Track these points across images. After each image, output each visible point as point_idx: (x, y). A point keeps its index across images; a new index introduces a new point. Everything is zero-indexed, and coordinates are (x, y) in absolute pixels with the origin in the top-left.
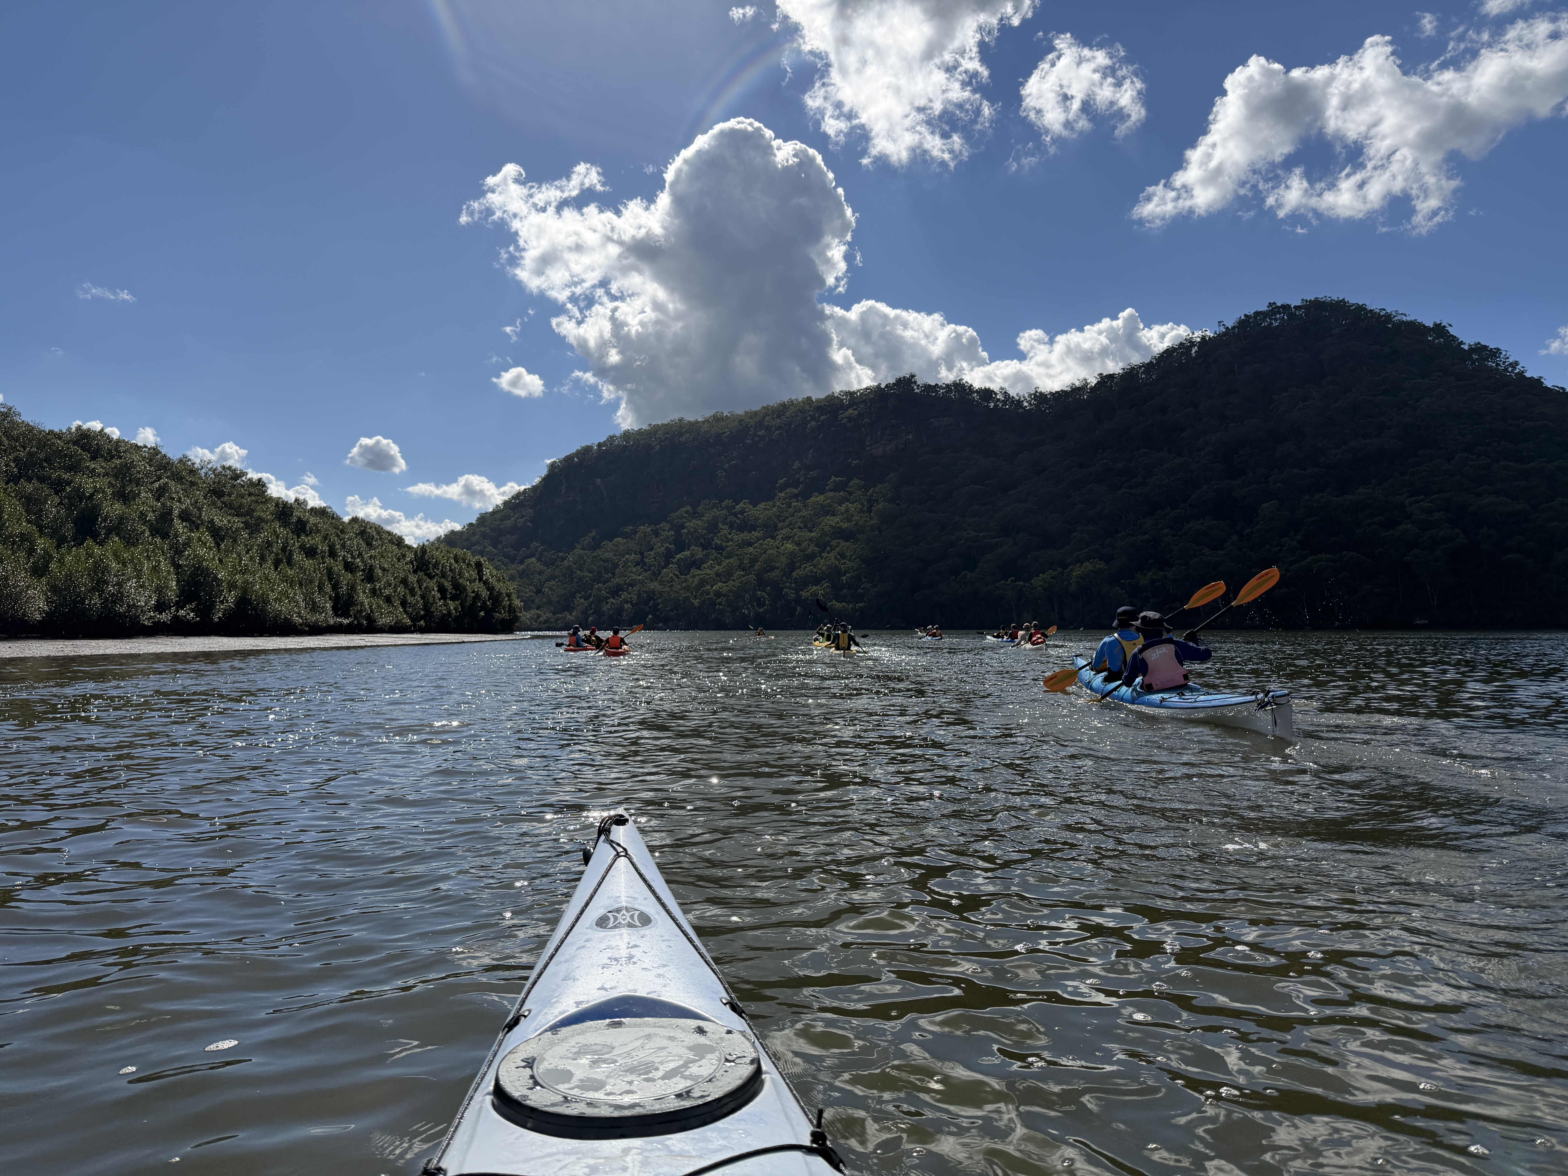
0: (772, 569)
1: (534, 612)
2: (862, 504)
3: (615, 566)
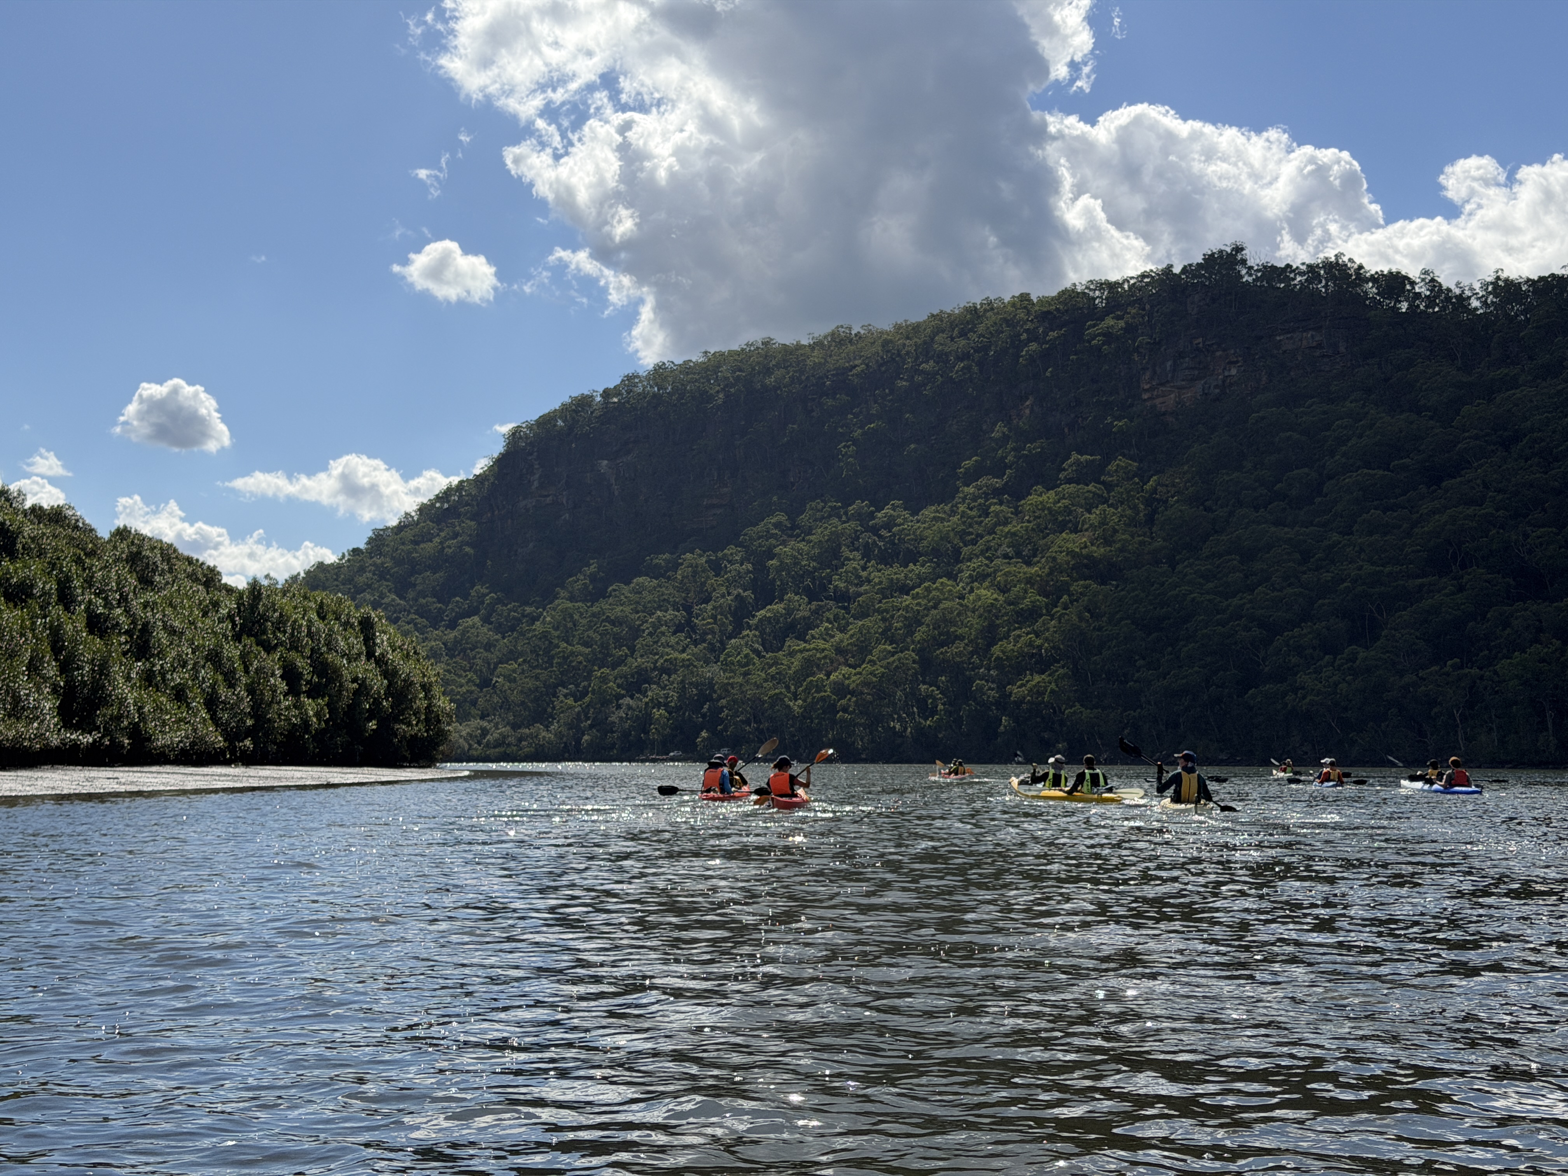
0: (951, 639)
1: (476, 723)
2: (1135, 508)
3: (636, 632)
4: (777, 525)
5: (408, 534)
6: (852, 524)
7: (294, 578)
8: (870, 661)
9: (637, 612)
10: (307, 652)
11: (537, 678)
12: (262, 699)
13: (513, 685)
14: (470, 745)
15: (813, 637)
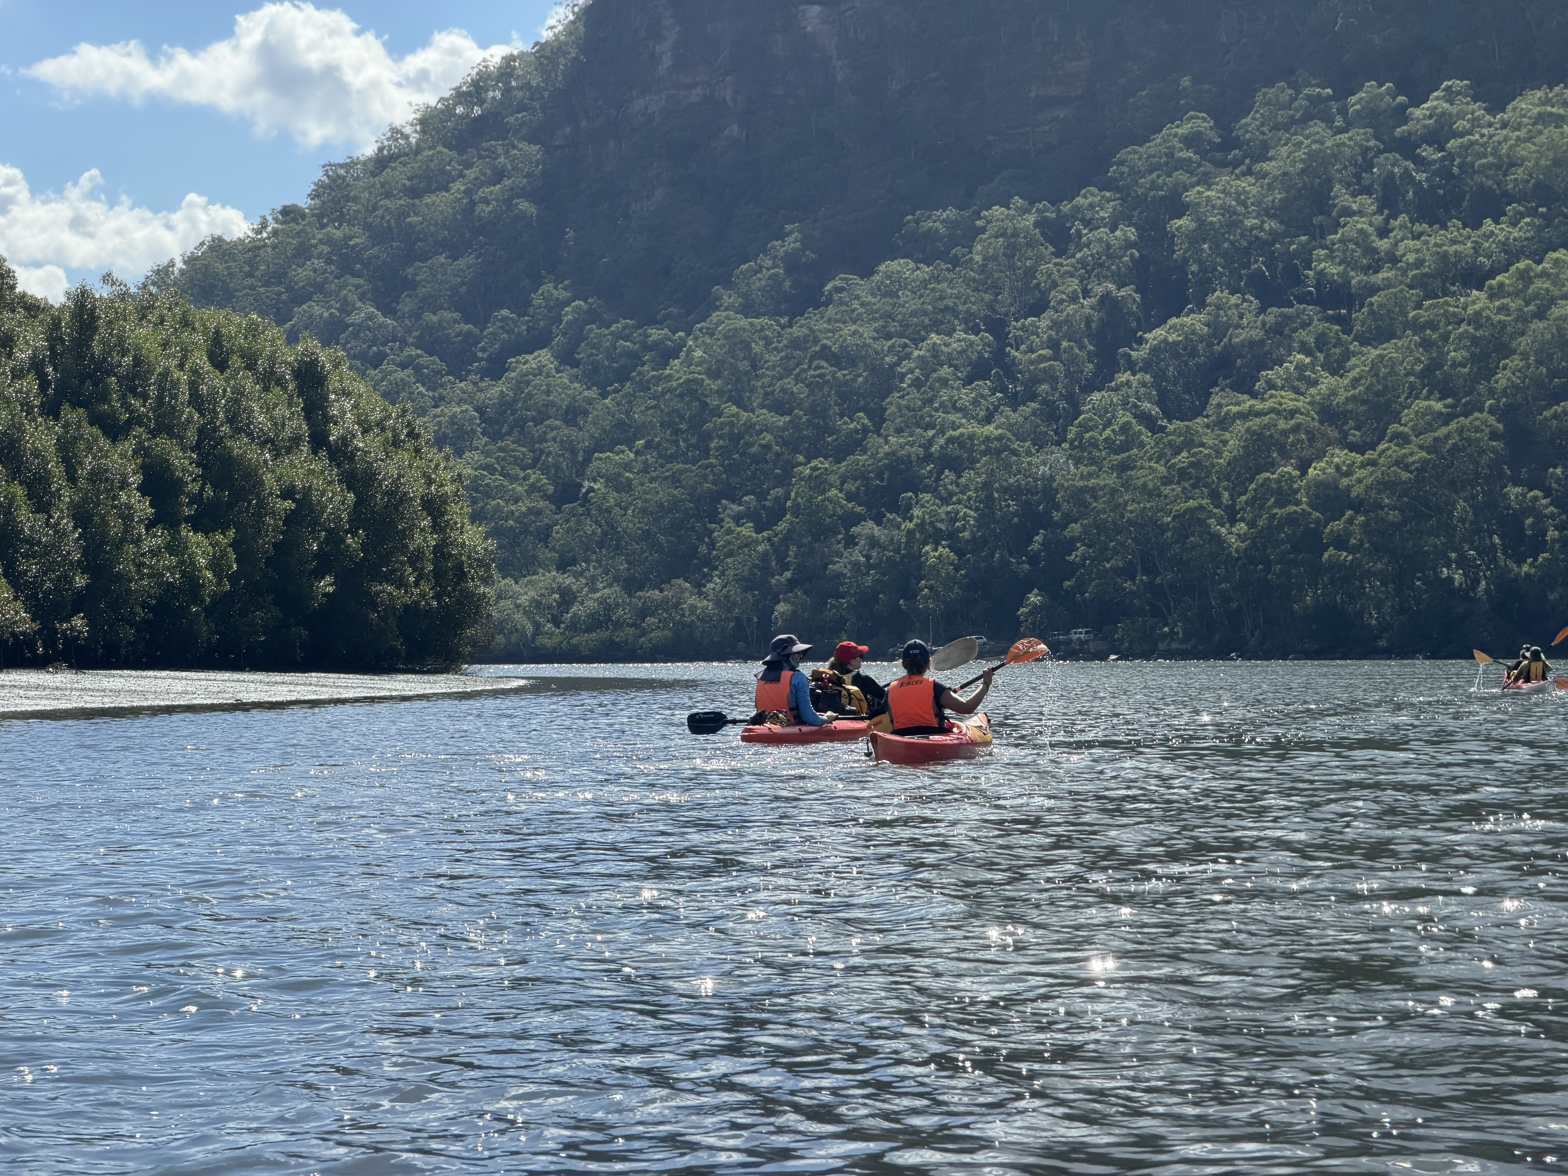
1: (549, 578)
3: (886, 379)
4: (1192, 141)
5: (398, 175)
6: (1359, 135)
7: (162, 274)
8: (1396, 436)
9: (888, 337)
10: (192, 435)
11: (675, 480)
12: (104, 534)
13: (626, 497)
14: (537, 626)
15: (1271, 385)
